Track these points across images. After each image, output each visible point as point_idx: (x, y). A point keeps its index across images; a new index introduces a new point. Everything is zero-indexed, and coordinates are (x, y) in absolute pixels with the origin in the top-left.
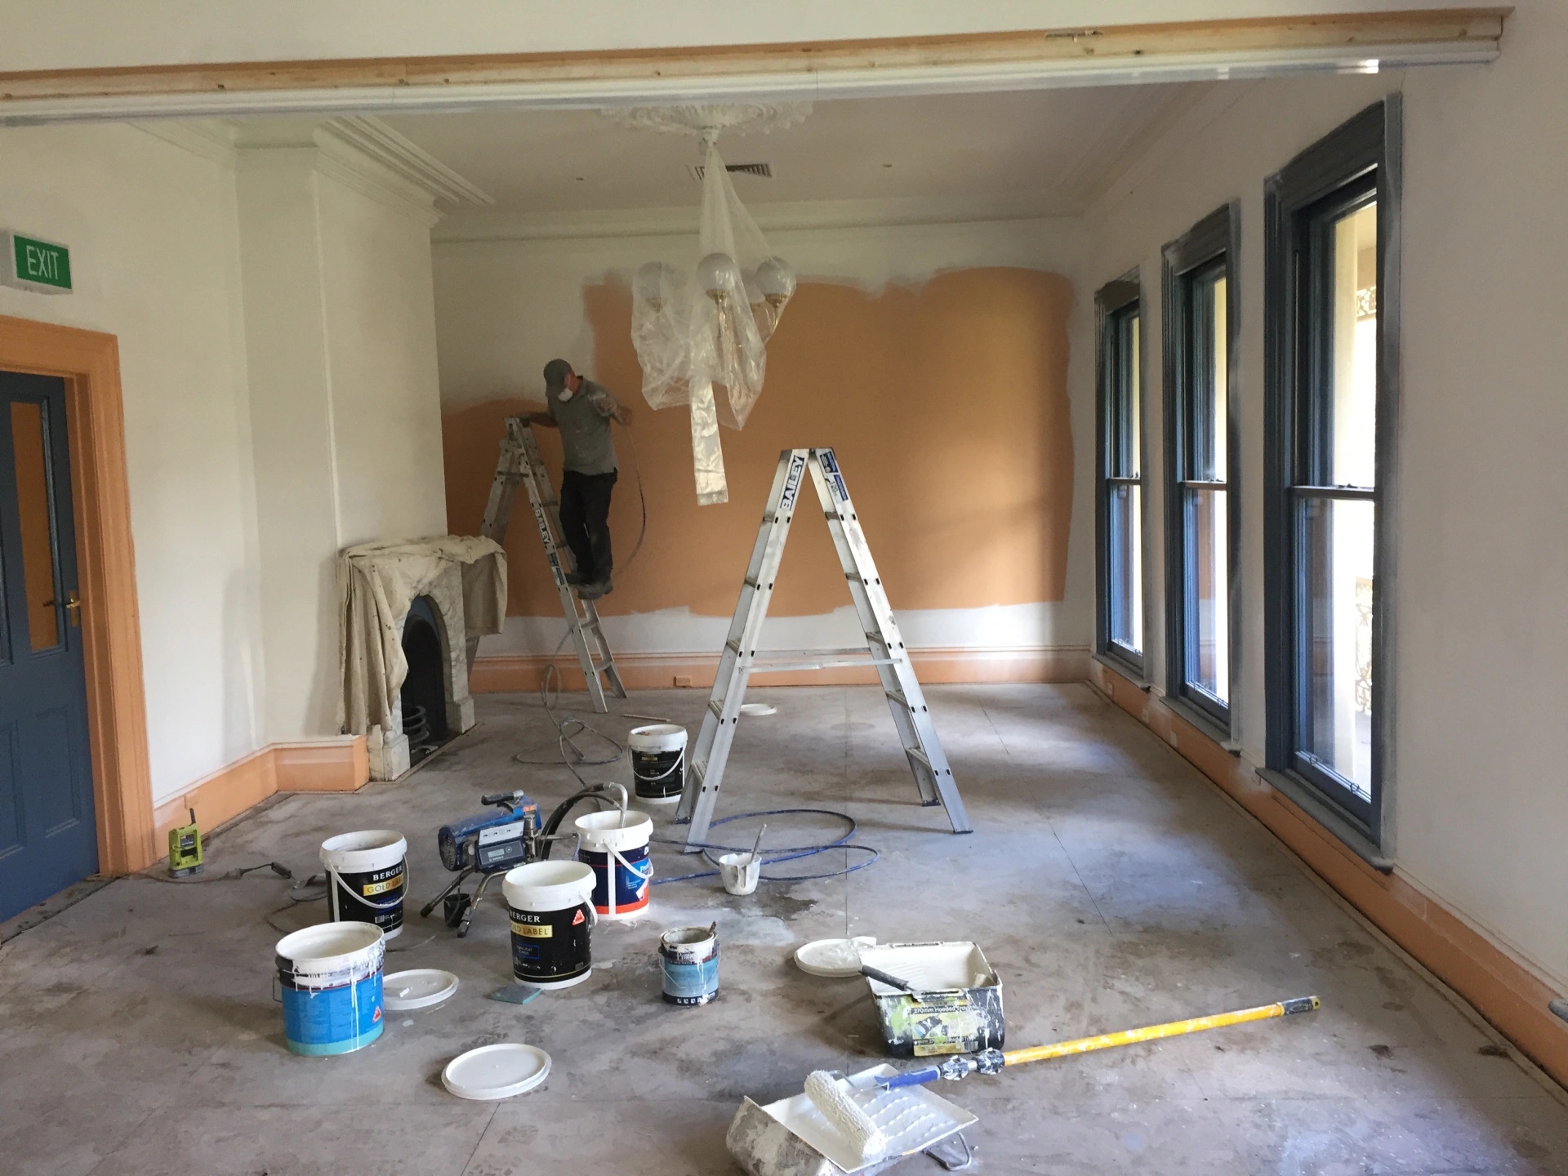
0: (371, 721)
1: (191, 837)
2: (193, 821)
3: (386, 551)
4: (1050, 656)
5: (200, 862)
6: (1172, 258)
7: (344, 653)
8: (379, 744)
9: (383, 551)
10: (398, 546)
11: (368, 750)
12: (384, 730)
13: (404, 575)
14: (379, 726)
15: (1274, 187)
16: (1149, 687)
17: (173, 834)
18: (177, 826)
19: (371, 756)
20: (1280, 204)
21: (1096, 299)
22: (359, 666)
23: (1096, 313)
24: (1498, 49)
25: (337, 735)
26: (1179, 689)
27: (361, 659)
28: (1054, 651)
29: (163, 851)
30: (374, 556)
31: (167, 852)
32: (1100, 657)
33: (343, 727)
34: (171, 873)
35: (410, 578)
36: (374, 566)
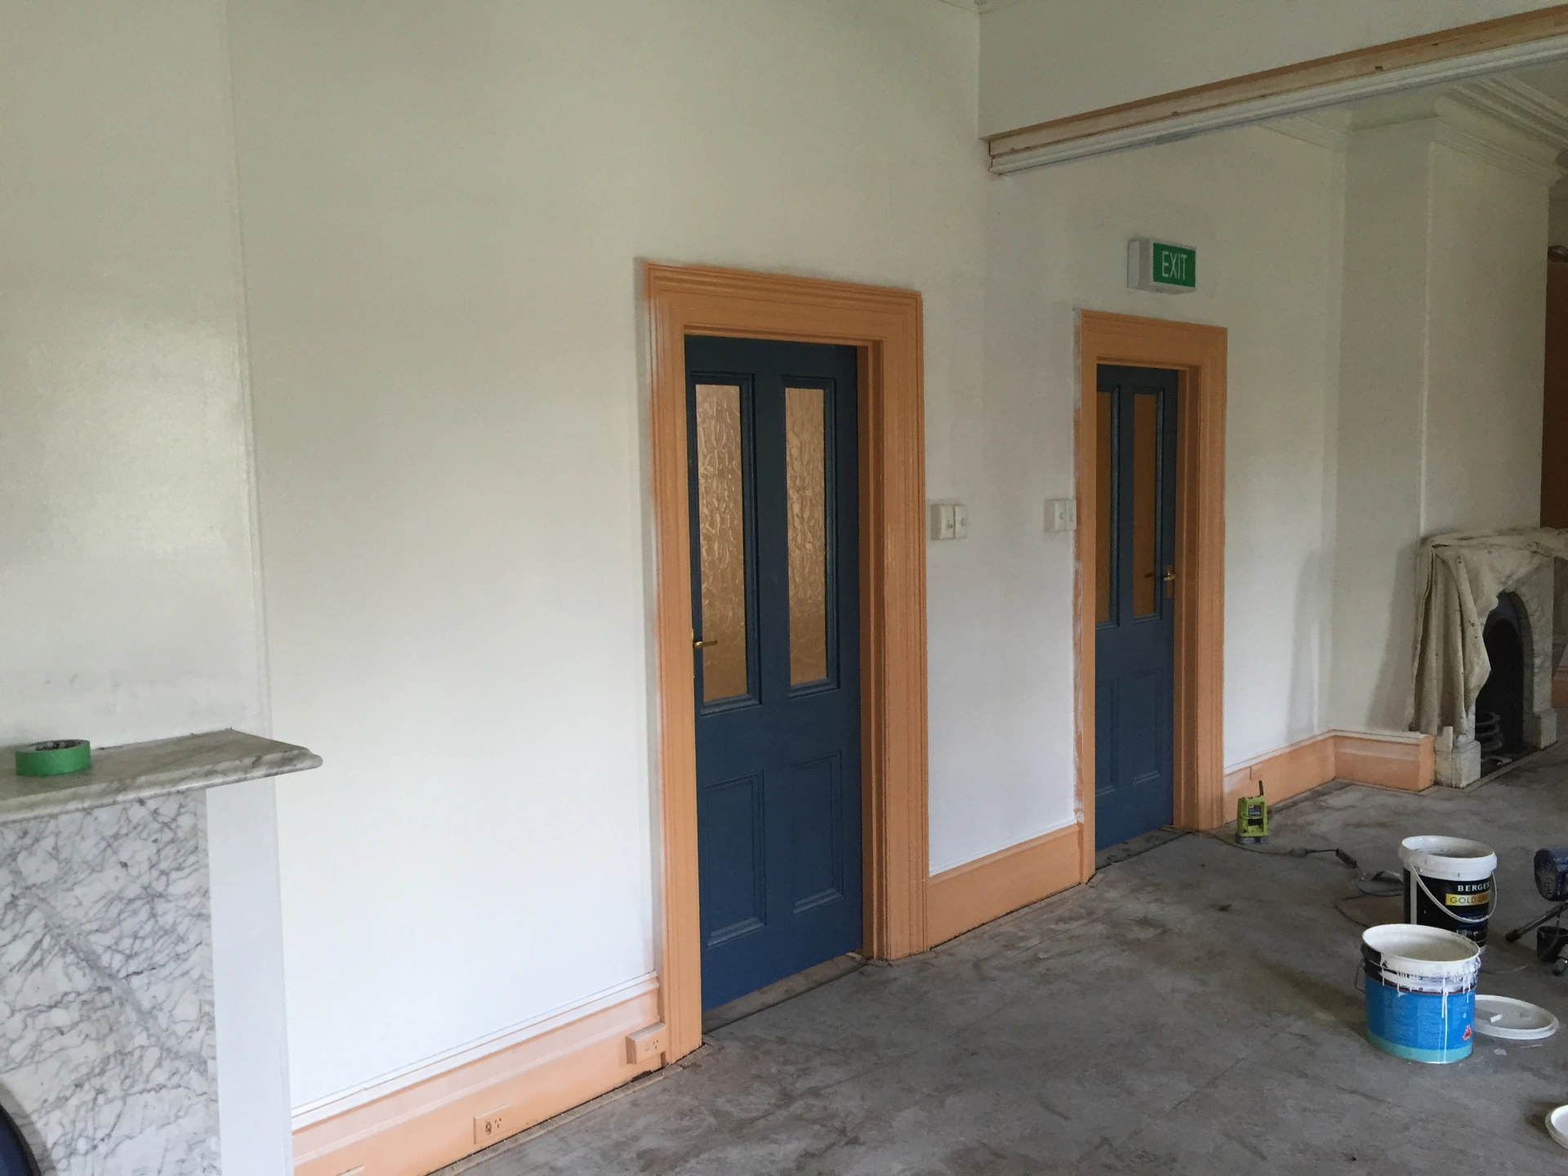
0: (1442, 721)
1: (1258, 808)
2: (1262, 793)
3: (1474, 542)
5: (1265, 833)
7: (1419, 646)
8: (1449, 748)
9: (1471, 541)
10: (1486, 536)
11: (1435, 751)
12: (1458, 732)
13: (1492, 569)
14: (1451, 728)
17: (1242, 801)
18: (1246, 795)
19: (1439, 759)
22: (1434, 662)
25: (1404, 731)
27: (1437, 655)
29: (1231, 815)
30: (1461, 546)
31: (1235, 817)
33: (1412, 724)
34: (1238, 838)
35: (1500, 573)
36: (1459, 558)
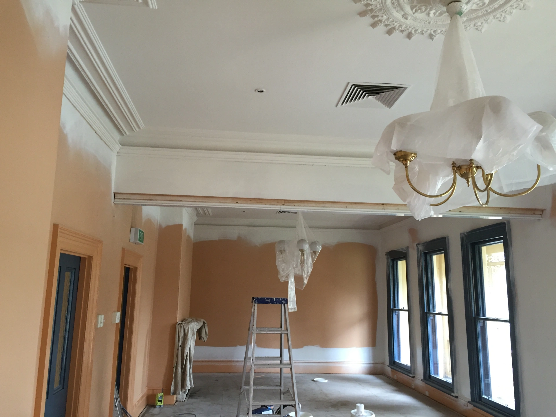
4: (372, 365)
6: (421, 248)
15: (464, 236)
16: (414, 376)
20: (466, 240)
21: (386, 254)
23: (386, 258)
24: (542, 217)
26: (428, 378)
28: (372, 363)
32: (390, 366)
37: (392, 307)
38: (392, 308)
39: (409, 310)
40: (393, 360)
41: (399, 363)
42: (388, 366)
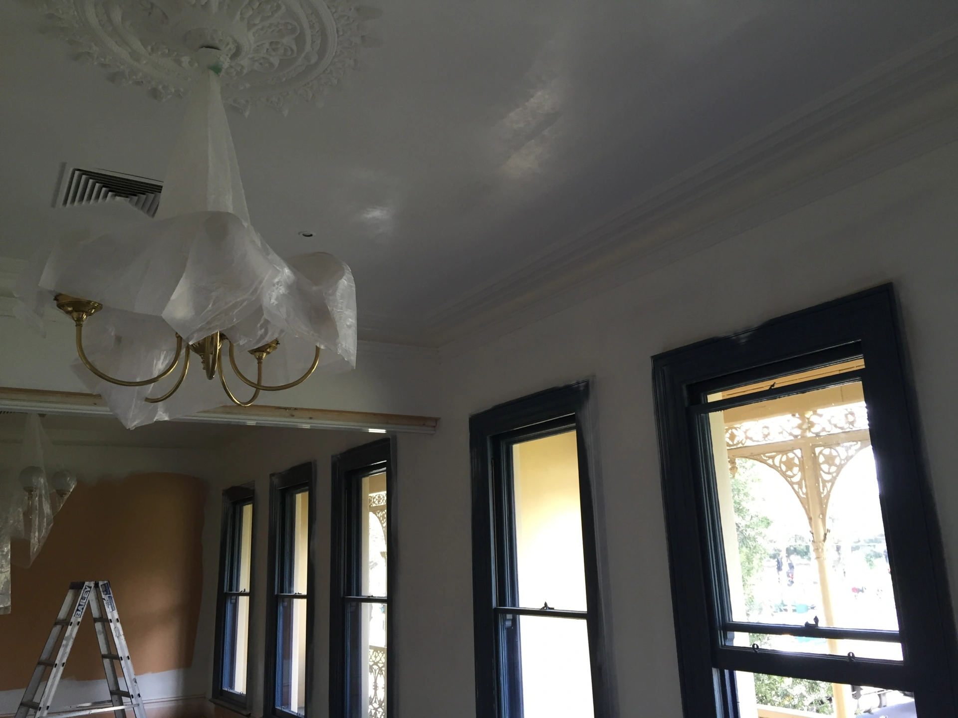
4: (180, 703)
6: (276, 481)
15: (336, 459)
16: (250, 714)
20: (339, 468)
21: (223, 494)
23: (223, 501)
24: (435, 431)
26: (270, 713)
28: (182, 699)
32: (214, 700)
37: (226, 589)
38: (225, 591)
39: (251, 594)
40: (220, 689)
41: (230, 692)
42: (210, 701)
